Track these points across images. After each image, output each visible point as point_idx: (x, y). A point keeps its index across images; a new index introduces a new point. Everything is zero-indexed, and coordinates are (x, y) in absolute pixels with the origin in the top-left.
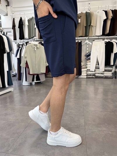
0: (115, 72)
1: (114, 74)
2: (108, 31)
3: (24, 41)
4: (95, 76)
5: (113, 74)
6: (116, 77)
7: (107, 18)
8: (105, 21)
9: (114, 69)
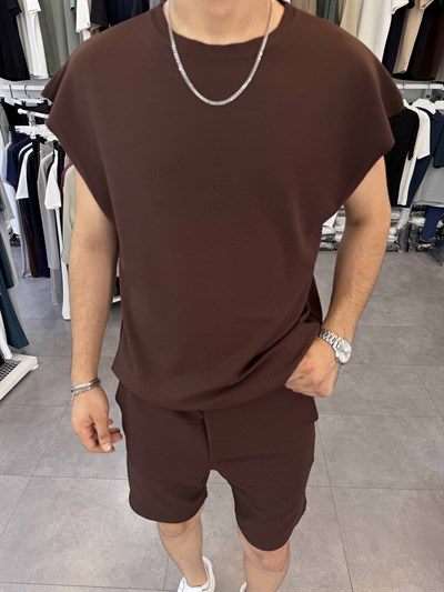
0: (409, 226)
1: (403, 235)
2: (403, 64)
3: (29, 88)
4: (334, 242)
5: (399, 234)
6: (408, 245)
7: (411, 5)
8: (400, 17)
9: (404, 217)
